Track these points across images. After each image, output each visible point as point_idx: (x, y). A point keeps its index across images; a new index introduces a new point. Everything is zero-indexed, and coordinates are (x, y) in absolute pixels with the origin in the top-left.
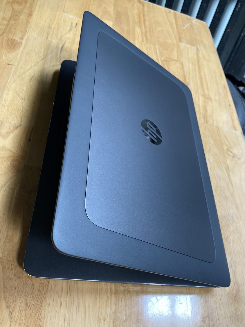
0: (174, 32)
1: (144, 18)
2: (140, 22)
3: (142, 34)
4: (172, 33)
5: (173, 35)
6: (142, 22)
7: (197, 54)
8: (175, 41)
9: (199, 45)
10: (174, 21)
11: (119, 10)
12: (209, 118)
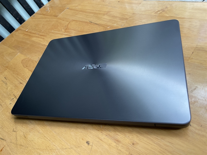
0: (49, 18)
1: (28, 32)
2: (30, 36)
3: (38, 37)
4: (48, 19)
5: (50, 19)
6: (31, 34)
7: (71, 9)
8: (55, 19)
9: (65, 6)
10: (42, 16)
11: (14, 45)
12: (123, 17)
